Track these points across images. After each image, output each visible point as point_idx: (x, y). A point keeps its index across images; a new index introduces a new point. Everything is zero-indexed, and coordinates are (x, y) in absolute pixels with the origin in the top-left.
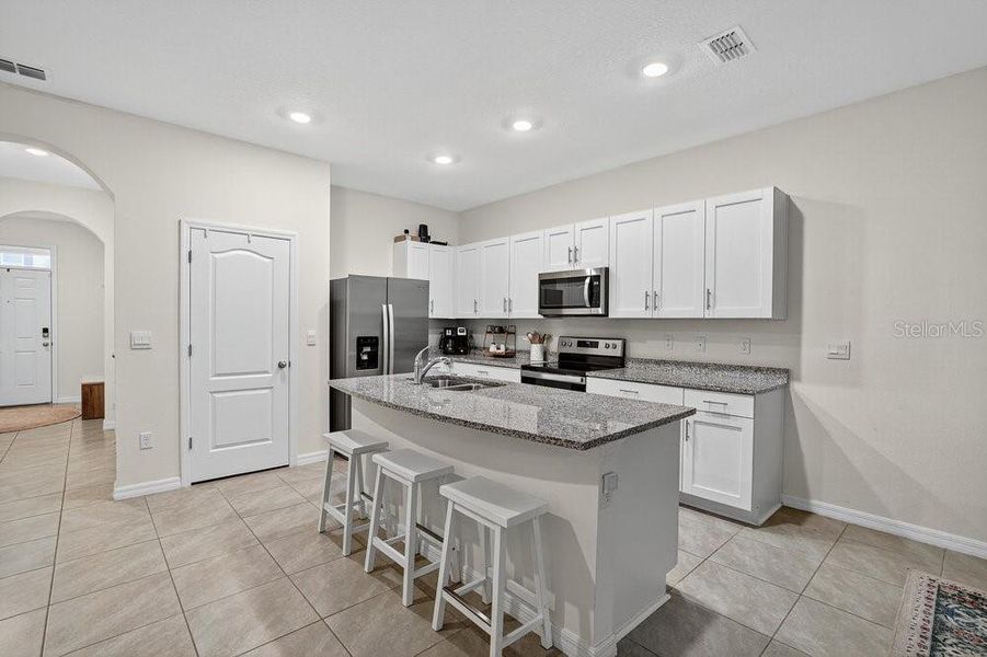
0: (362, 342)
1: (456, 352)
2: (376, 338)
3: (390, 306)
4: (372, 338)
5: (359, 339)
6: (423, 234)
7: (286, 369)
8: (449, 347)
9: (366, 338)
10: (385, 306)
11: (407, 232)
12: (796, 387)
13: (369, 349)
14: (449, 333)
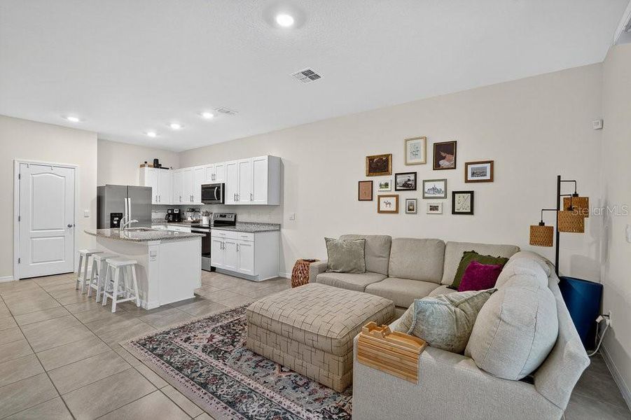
0: (113, 216)
1: (173, 221)
2: (122, 214)
3: (129, 199)
4: (119, 214)
5: (111, 214)
6: (157, 164)
7: (72, 228)
8: (171, 218)
9: (115, 214)
10: (126, 199)
11: (146, 162)
12: (282, 230)
13: (117, 219)
14: (170, 212)
